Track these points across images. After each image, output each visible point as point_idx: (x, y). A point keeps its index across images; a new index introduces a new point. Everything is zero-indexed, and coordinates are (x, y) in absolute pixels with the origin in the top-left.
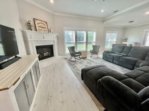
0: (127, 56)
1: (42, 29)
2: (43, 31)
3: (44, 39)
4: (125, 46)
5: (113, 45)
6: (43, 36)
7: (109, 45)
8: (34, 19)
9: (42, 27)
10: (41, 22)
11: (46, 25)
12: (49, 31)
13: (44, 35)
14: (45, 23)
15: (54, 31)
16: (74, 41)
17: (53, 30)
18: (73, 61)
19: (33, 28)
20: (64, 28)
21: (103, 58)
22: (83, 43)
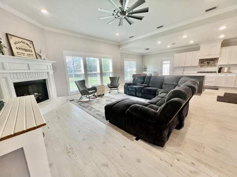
0: (148, 86)
1: (24, 52)
2: (26, 56)
3: (29, 69)
4: (145, 77)
5: (134, 76)
6: (28, 65)
7: (129, 75)
8: (7, 34)
9: (24, 50)
10: (20, 40)
11: (31, 46)
12: (38, 56)
13: (30, 63)
14: (28, 43)
15: (46, 57)
16: (83, 72)
17: (45, 55)
18: (86, 102)
19: (6, 50)
20: (64, 52)
21: (125, 93)
22: (95, 75)
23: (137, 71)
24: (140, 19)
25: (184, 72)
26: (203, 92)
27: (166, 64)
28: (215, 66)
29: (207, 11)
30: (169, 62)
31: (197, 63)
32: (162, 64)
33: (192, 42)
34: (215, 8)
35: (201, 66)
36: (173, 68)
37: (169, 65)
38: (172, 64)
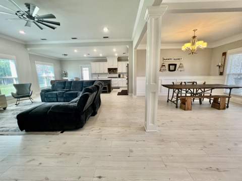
4: (66, 82)
5: (52, 82)
23: (55, 77)
24: (53, 28)
25: (99, 78)
26: (112, 91)
27: (86, 70)
28: (116, 73)
29: (104, 37)
30: (87, 69)
31: (107, 71)
32: (82, 70)
33: (101, 55)
34: (107, 37)
35: (110, 73)
36: (92, 75)
37: (88, 71)
38: (90, 70)
